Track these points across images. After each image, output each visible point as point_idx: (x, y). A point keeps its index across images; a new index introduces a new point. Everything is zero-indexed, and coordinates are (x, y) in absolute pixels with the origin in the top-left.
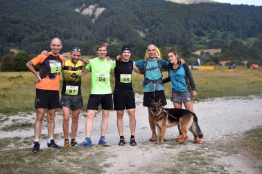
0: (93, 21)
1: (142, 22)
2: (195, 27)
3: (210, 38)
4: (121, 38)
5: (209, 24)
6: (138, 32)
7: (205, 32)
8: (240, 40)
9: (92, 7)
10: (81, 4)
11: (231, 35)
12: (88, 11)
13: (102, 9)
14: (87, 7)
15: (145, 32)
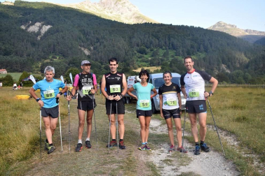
0: (39, 38)
1: (87, 39)
2: (138, 46)
3: (152, 56)
4: (64, 55)
5: (151, 43)
6: (83, 49)
7: (148, 50)
8: (180, 58)
9: (38, 24)
10: (27, 21)
11: (171, 53)
12: (34, 28)
13: (49, 27)
14: (33, 24)
15: (90, 50)
